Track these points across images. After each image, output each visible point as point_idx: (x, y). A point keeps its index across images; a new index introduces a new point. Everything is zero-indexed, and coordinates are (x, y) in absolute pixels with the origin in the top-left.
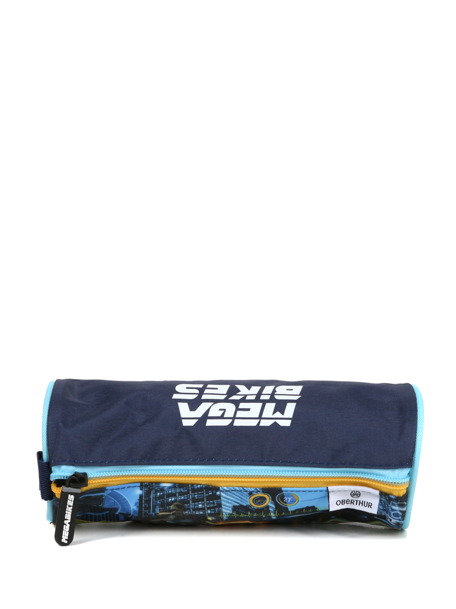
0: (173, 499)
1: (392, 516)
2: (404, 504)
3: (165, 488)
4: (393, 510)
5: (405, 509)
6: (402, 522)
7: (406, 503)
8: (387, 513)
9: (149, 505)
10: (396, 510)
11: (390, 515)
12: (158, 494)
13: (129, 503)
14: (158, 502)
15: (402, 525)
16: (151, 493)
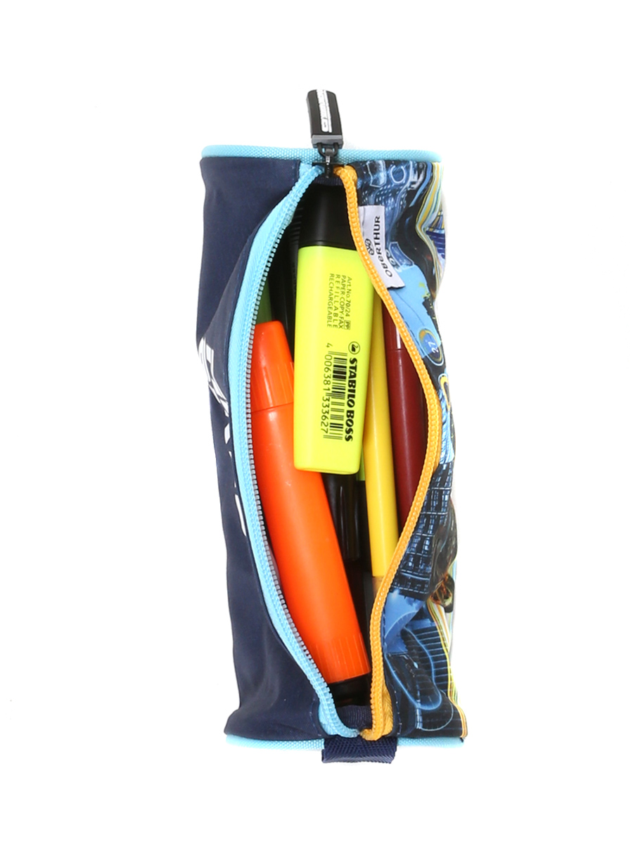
0: (427, 543)
1: (403, 181)
2: (370, 165)
3: (408, 552)
4: (389, 181)
5: (381, 162)
6: (411, 163)
7: (368, 163)
8: (400, 190)
9: (419, 582)
10: (388, 176)
11: (402, 185)
12: (410, 564)
13: (406, 614)
14: (422, 567)
15: (418, 163)
16: (405, 576)
